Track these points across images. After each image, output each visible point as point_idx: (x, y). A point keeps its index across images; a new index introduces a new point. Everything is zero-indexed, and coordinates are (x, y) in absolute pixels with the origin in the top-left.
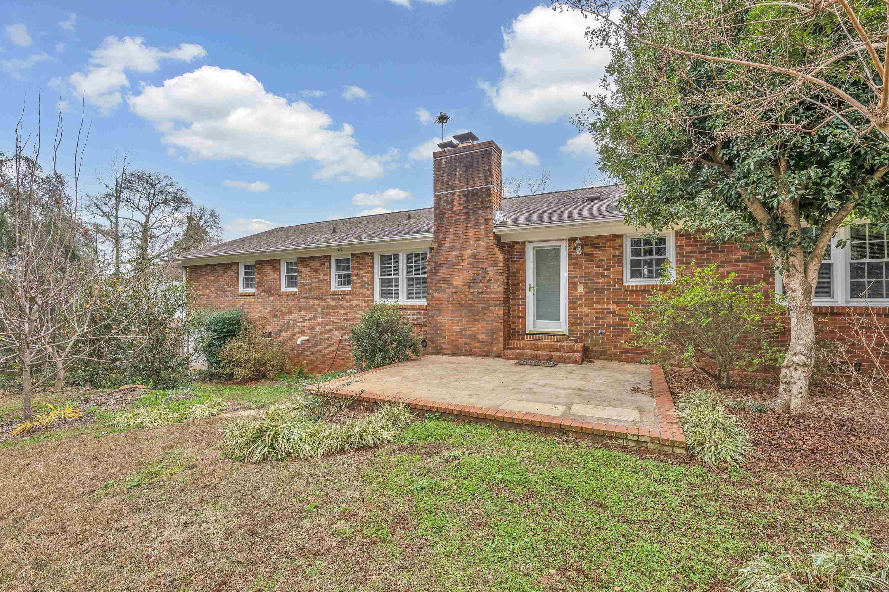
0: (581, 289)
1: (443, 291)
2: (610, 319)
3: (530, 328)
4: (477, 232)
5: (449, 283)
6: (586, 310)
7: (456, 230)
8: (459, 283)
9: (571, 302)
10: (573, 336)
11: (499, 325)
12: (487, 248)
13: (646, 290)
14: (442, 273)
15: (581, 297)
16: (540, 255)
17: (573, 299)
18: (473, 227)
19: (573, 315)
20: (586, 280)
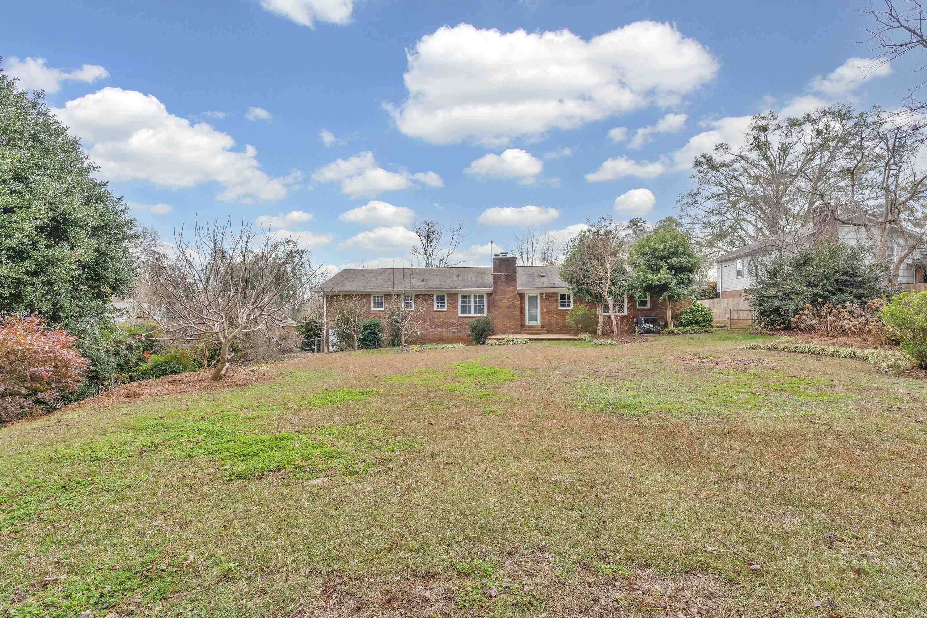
0: (545, 310)
1: (497, 310)
2: (554, 320)
3: (527, 324)
4: (511, 289)
5: (499, 308)
6: (546, 317)
7: (502, 288)
8: (503, 307)
9: (541, 314)
10: (542, 326)
11: (519, 323)
12: (514, 295)
13: (565, 310)
14: (496, 303)
15: (545, 312)
16: (530, 297)
17: (542, 314)
18: (509, 287)
19: (542, 319)
20: (546, 307)
